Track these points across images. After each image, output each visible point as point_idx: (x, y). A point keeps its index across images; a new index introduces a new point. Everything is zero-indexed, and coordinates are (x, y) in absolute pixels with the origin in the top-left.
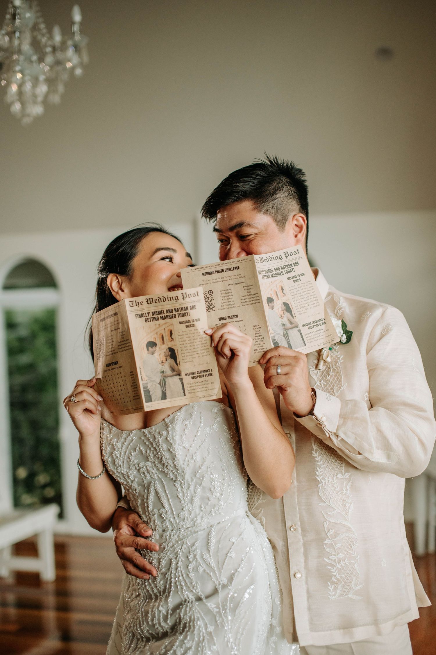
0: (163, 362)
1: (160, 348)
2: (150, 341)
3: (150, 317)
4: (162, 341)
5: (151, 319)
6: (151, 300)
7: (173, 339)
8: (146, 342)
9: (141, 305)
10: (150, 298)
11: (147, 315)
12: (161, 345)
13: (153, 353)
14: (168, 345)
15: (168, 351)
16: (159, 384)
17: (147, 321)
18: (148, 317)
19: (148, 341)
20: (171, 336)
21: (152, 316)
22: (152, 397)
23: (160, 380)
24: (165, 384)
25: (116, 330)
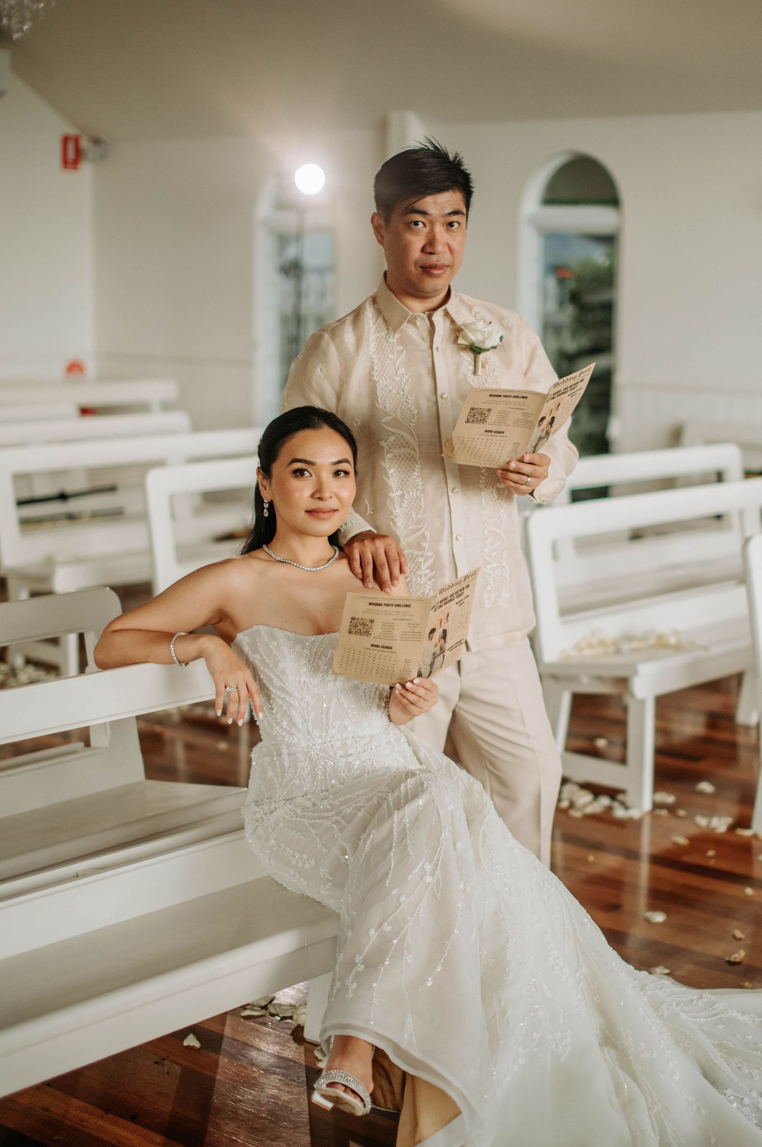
0: (436, 645)
8: (430, 631)
15: (442, 633)
16: (430, 665)
19: (431, 629)
23: (431, 662)
24: (433, 665)
25: (402, 620)
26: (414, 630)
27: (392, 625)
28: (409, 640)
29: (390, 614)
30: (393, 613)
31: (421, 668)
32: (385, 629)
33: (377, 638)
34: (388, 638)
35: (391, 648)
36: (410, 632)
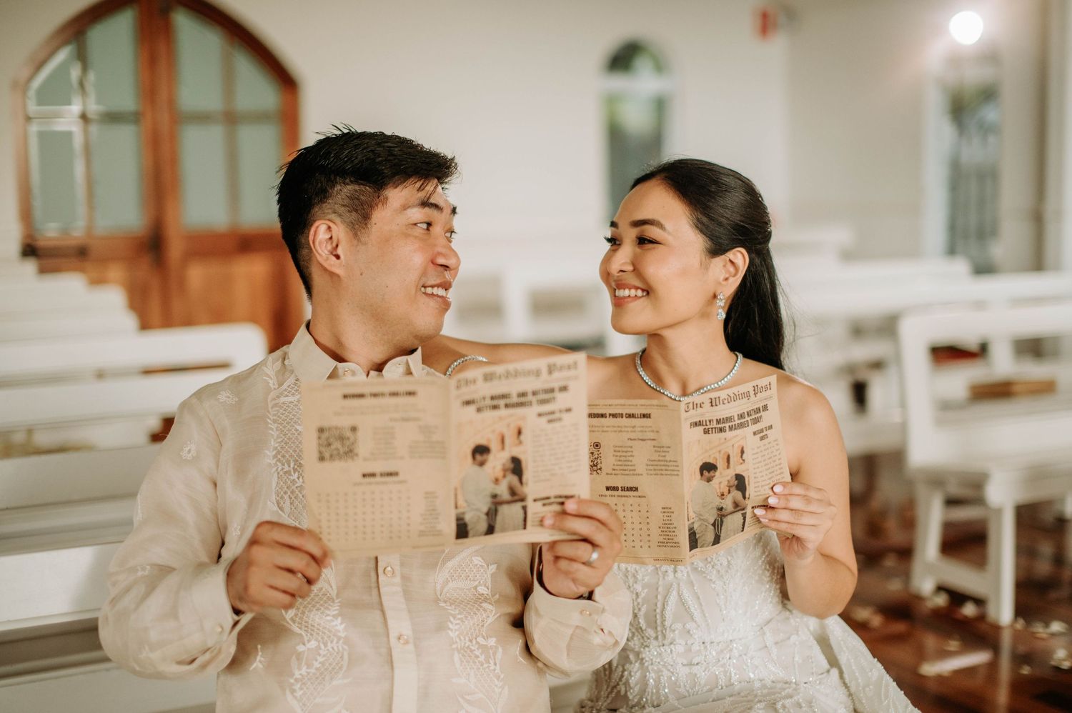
0: (723, 495)
1: (721, 474)
2: (708, 461)
3: (711, 426)
4: (726, 464)
5: (714, 430)
6: (717, 400)
7: (744, 460)
8: (701, 464)
9: (701, 407)
10: (717, 396)
11: (708, 423)
12: (724, 469)
13: (709, 480)
14: (735, 470)
15: (734, 479)
16: (712, 525)
17: (706, 432)
18: (709, 427)
19: (704, 461)
20: (742, 457)
21: (715, 426)
22: (699, 541)
23: (715, 520)
24: (721, 526)
25: (642, 440)
26: (665, 456)
27: (629, 449)
28: (662, 474)
29: (621, 431)
30: (626, 429)
31: (693, 523)
32: (620, 456)
33: (611, 474)
34: (627, 472)
35: (637, 489)
36: (659, 461)
